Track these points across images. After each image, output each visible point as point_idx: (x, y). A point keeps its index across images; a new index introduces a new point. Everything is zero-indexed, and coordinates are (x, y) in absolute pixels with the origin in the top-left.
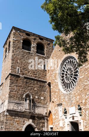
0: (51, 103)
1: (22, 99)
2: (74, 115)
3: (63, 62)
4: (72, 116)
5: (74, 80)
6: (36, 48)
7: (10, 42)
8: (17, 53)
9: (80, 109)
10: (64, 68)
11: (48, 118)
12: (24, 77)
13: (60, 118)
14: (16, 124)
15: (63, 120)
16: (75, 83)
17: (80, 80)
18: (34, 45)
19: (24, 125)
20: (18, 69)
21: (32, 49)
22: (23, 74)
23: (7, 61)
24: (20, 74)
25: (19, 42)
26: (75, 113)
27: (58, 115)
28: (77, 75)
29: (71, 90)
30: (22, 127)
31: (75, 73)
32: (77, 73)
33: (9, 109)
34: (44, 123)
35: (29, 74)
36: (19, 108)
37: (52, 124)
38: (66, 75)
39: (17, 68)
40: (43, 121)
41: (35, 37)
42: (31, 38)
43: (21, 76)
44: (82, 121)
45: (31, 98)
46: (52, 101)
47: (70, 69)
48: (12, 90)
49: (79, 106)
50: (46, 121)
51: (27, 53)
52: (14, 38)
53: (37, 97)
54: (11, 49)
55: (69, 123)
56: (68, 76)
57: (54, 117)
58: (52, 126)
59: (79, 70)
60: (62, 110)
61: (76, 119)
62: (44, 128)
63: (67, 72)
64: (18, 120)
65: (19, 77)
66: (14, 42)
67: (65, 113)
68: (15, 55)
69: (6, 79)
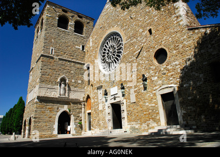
0: (89, 86)
1: (56, 83)
2: (116, 96)
3: (104, 39)
4: (113, 97)
5: (116, 58)
6: (73, 27)
7: (43, 19)
8: (52, 31)
9: (123, 88)
10: (106, 46)
11: (86, 104)
12: (59, 58)
13: (99, 101)
14: (49, 111)
15: (103, 102)
16: (118, 61)
17: (124, 57)
18: (71, 23)
19: (57, 112)
20: (52, 50)
21: (69, 27)
22: (58, 56)
23: (39, 42)
24: (54, 55)
25: (54, 18)
26: (117, 94)
27: (97, 98)
28: (120, 52)
29: (113, 69)
30: (56, 114)
31: (118, 50)
32: (121, 50)
33: (40, 95)
34: (81, 109)
35: (65, 55)
36: (53, 94)
37: (90, 109)
38: (108, 54)
39: (51, 48)
40: (79, 106)
41: (73, 14)
42: (69, 15)
43: (55, 57)
44: (124, 101)
45: (67, 81)
46: (90, 84)
47: (112, 47)
48: (44, 73)
49: (122, 84)
50: (83, 106)
51: (63, 31)
52: (47, 14)
53: (73, 81)
54: (44, 27)
55: (110, 105)
56: (110, 54)
57: (92, 101)
58: (90, 111)
59: (123, 47)
60: (102, 93)
61: (117, 100)
62: (80, 114)
63: (109, 51)
64: (50, 107)
65: (52, 58)
66: (47, 19)
67: (105, 95)
68: (48, 33)
69: (37, 62)
